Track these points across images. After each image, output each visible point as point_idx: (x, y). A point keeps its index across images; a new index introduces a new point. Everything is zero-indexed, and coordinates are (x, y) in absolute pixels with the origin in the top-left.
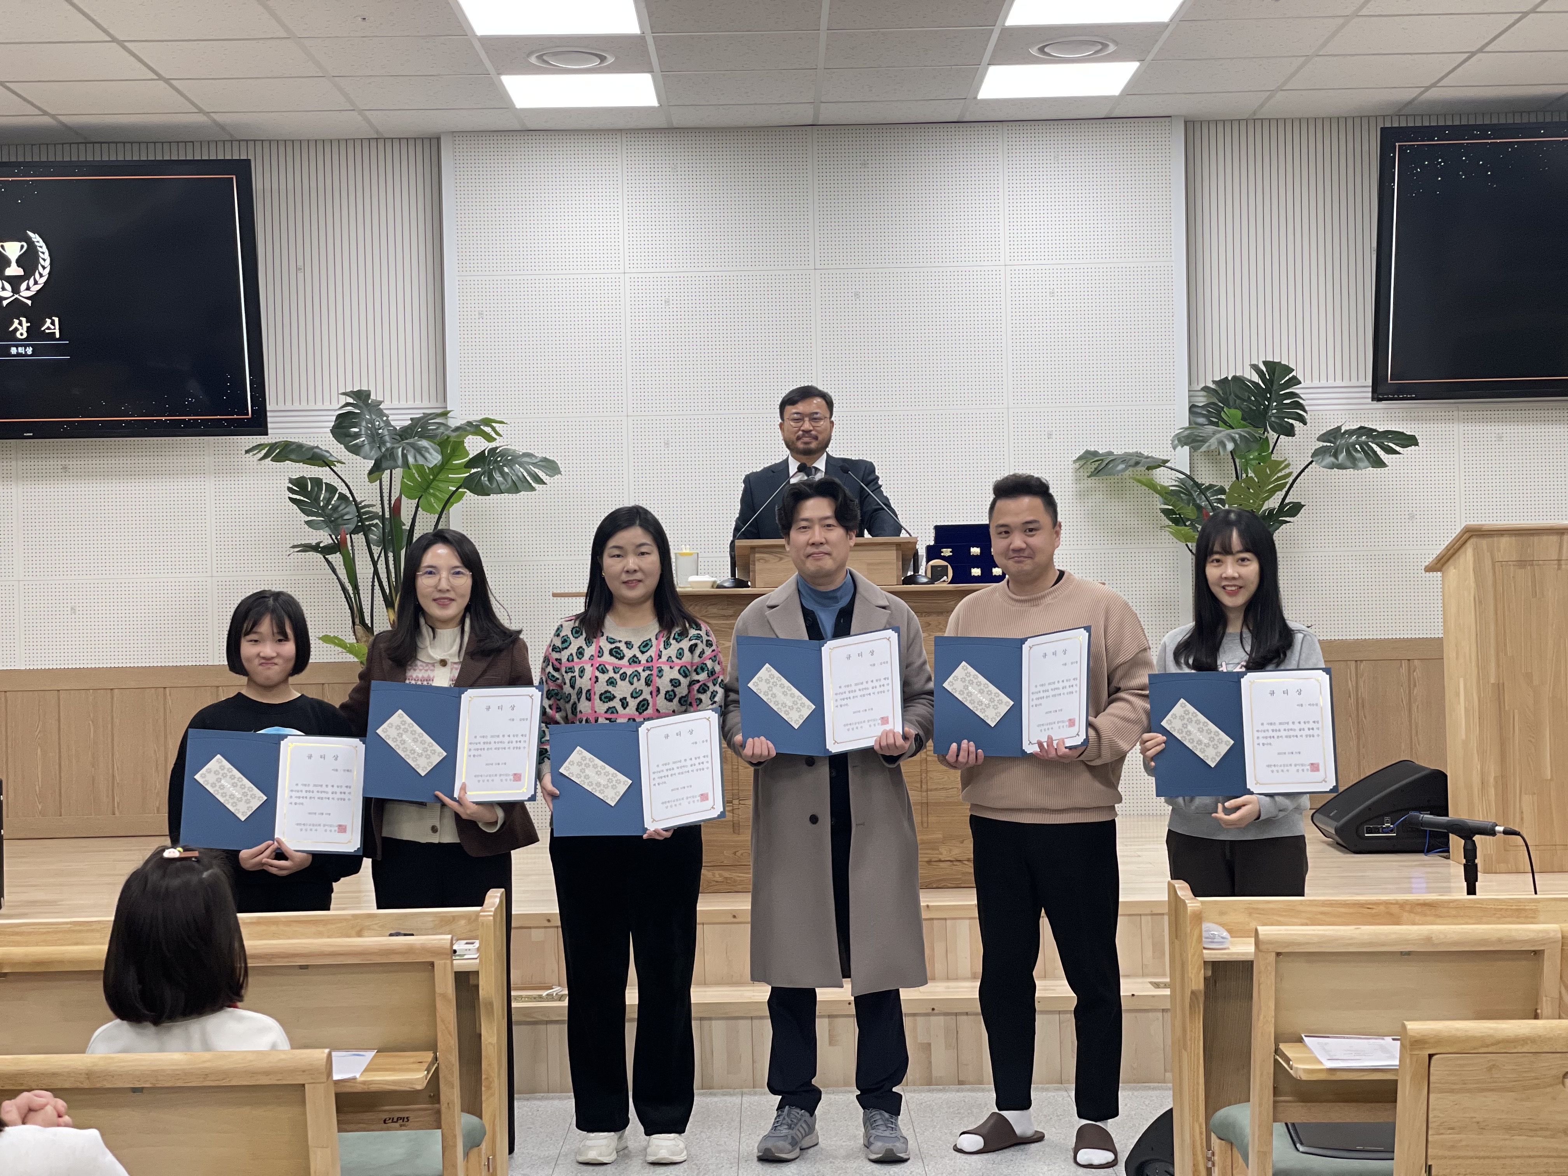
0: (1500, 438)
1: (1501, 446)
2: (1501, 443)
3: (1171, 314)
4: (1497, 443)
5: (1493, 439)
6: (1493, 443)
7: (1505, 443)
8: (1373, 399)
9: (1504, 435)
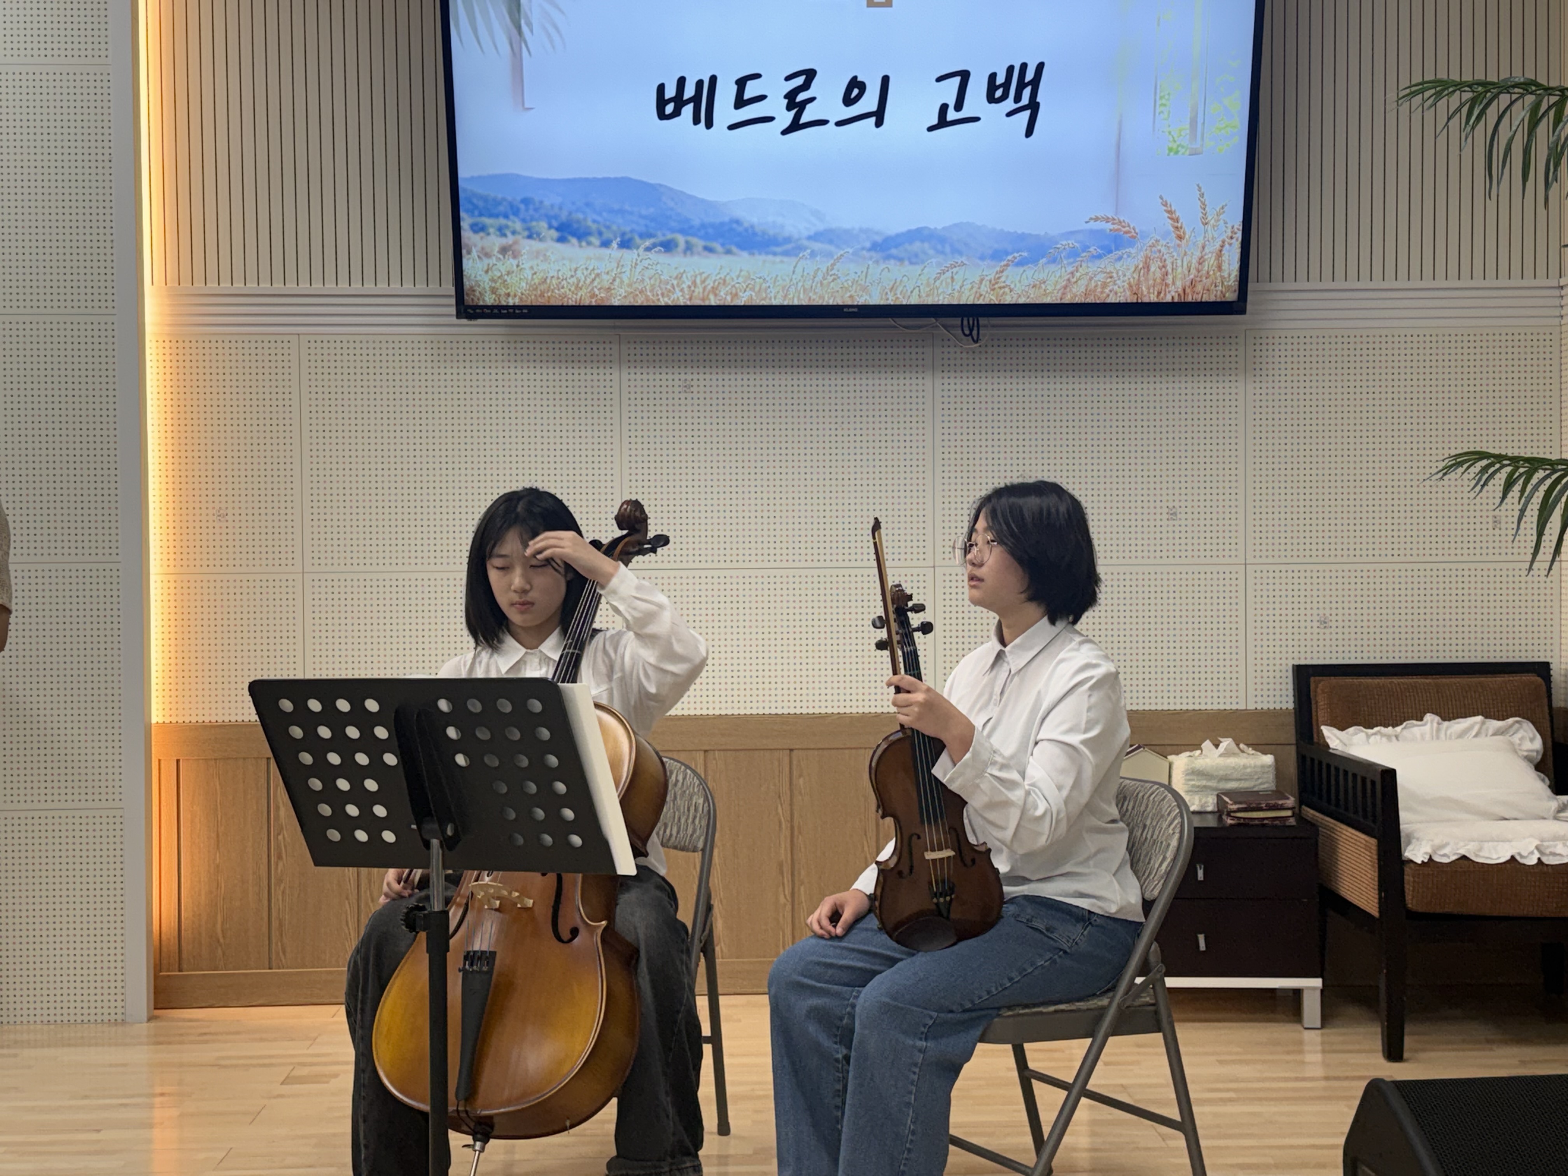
0: (688, 387)
1: (689, 402)
2: (689, 396)
3: (107, 158)
4: (683, 396)
5: (677, 389)
6: (677, 396)
7: (695, 395)
8: (459, 315)
9: (695, 383)
